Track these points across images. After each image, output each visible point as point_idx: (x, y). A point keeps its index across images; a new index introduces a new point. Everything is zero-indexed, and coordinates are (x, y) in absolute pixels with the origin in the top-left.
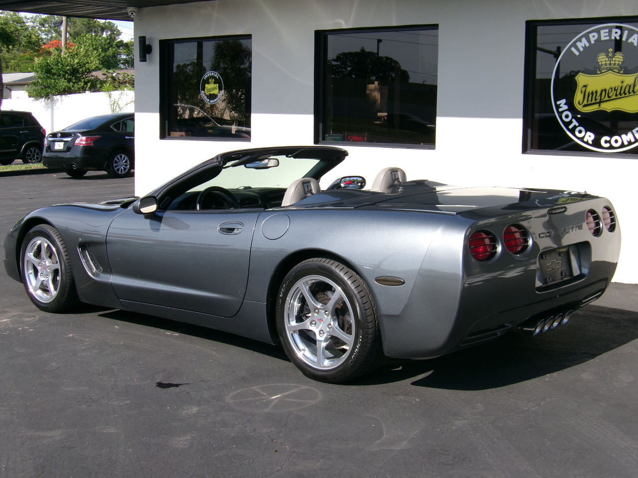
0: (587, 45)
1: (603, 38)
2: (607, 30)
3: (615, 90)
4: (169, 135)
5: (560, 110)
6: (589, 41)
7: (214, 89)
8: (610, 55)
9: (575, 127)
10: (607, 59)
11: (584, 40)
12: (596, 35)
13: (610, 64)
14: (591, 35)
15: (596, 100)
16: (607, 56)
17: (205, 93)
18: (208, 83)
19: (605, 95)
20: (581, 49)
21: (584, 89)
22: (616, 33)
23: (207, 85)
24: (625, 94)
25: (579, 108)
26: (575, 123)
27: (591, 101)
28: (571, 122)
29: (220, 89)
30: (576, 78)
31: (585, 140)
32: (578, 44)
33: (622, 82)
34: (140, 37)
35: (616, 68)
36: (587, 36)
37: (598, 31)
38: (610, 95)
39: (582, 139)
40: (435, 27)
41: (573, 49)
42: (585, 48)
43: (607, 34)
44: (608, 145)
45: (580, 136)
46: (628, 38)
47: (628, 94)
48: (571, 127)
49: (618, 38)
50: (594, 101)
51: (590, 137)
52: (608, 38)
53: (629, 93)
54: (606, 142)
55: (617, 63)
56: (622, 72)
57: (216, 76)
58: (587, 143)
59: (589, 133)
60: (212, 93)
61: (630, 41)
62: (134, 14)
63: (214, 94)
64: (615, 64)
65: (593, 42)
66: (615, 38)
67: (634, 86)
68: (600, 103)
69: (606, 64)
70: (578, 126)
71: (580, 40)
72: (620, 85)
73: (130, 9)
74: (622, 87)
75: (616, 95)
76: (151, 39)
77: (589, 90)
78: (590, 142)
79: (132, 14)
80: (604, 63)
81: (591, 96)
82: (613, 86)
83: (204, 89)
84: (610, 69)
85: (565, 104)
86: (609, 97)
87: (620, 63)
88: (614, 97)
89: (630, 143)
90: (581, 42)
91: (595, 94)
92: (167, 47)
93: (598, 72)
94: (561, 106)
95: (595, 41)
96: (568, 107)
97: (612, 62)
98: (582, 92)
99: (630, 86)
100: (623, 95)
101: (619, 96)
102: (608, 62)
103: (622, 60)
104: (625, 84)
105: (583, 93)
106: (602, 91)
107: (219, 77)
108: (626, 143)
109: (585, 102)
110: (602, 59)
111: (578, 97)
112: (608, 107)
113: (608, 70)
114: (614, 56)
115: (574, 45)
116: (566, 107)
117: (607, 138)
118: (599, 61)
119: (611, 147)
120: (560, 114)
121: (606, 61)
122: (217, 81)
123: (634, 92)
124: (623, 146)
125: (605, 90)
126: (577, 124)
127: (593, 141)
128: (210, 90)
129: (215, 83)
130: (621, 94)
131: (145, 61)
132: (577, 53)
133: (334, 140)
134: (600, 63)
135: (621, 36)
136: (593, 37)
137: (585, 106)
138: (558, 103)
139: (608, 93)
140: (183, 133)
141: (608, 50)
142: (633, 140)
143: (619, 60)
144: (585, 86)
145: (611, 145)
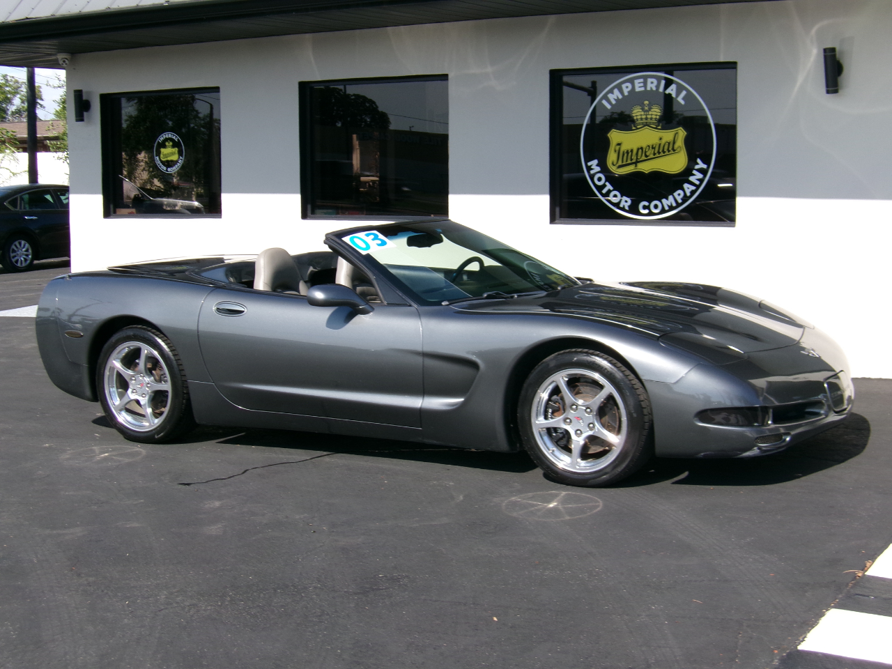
0: (620, 97)
1: (638, 89)
2: (642, 80)
3: (653, 148)
4: (115, 212)
5: (592, 172)
6: (621, 91)
7: (173, 154)
8: (646, 108)
9: (609, 191)
10: (643, 113)
11: (616, 91)
12: (629, 85)
13: (646, 119)
14: (624, 86)
15: (631, 160)
16: (643, 109)
17: (160, 160)
18: (165, 147)
19: (642, 154)
20: (614, 102)
21: (617, 148)
22: (652, 83)
23: (163, 150)
24: (664, 152)
25: (613, 169)
26: (609, 187)
27: (627, 161)
28: (604, 186)
29: (180, 153)
30: (608, 135)
31: (621, 206)
32: (610, 96)
33: (661, 139)
34: (75, 91)
35: (653, 123)
36: (619, 87)
37: (631, 81)
38: (648, 154)
39: (617, 205)
40: (444, 77)
41: (604, 102)
42: (617, 100)
43: (642, 85)
44: (646, 211)
45: (615, 200)
46: (666, 87)
47: (667, 153)
48: (604, 191)
49: (654, 89)
50: (629, 162)
51: (626, 202)
52: (643, 89)
53: (669, 151)
54: (645, 207)
55: (654, 117)
56: (659, 127)
57: (174, 138)
58: (623, 209)
59: (625, 198)
60: (169, 159)
61: (668, 92)
62: (67, 62)
63: (172, 161)
64: (651, 119)
65: (626, 94)
66: (651, 88)
67: (674, 143)
68: (636, 163)
69: (642, 119)
70: (613, 190)
71: (611, 91)
72: (659, 142)
73: (60, 57)
74: (660, 144)
75: (654, 154)
76: (89, 93)
77: (624, 148)
78: (627, 208)
79: (64, 62)
80: (639, 117)
81: (626, 155)
82: (650, 144)
83: (159, 153)
84: (647, 125)
85: (597, 165)
86: (646, 156)
87: (658, 117)
88: (652, 156)
89: (671, 208)
90: (613, 93)
91: (630, 154)
92: (110, 103)
93: (634, 128)
94: (592, 167)
95: (629, 92)
96: (601, 168)
97: (649, 117)
98: (615, 151)
99: (669, 143)
100: (662, 154)
101: (657, 155)
102: (644, 117)
103: (659, 114)
104: (663, 142)
105: (617, 152)
106: (638, 149)
107: (178, 140)
108: (667, 208)
109: (620, 163)
110: (637, 113)
111: (612, 157)
112: (646, 167)
113: (645, 126)
114: (650, 109)
115: (605, 97)
116: (598, 169)
117: (646, 203)
118: (634, 115)
119: (651, 214)
120: (592, 177)
121: (641, 115)
122: (176, 144)
123: (674, 150)
124: (663, 211)
125: (642, 148)
126: (611, 188)
127: (629, 207)
128: (166, 156)
129: (173, 146)
130: (659, 153)
131: (82, 120)
132: (609, 107)
133: (325, 214)
134: (635, 118)
135: (658, 87)
136: (627, 88)
137: (620, 167)
138: (589, 164)
139: (646, 152)
140: (134, 210)
141: (643, 103)
142: (674, 205)
143: (656, 113)
144: (619, 144)
145: (650, 211)
